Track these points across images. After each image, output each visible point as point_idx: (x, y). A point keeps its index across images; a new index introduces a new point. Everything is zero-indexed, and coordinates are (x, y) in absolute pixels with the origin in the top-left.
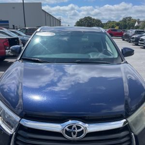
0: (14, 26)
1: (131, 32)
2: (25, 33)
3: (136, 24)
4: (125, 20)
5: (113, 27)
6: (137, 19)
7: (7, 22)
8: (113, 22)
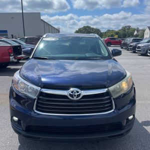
0: (12, 35)
1: (129, 40)
2: (25, 42)
3: (136, 33)
4: (124, 29)
5: (112, 36)
6: (136, 28)
7: (6, 31)
8: (113, 31)
